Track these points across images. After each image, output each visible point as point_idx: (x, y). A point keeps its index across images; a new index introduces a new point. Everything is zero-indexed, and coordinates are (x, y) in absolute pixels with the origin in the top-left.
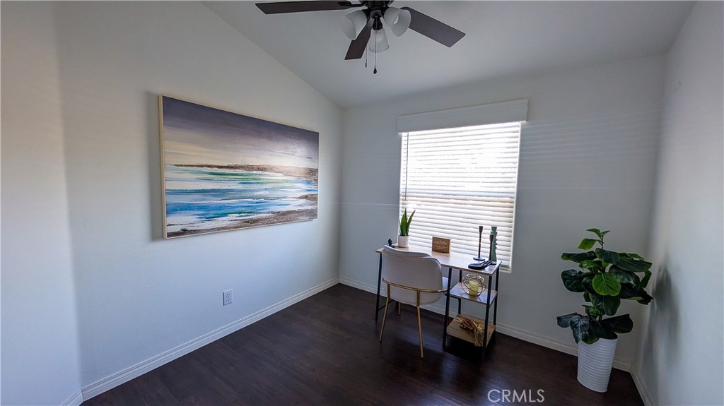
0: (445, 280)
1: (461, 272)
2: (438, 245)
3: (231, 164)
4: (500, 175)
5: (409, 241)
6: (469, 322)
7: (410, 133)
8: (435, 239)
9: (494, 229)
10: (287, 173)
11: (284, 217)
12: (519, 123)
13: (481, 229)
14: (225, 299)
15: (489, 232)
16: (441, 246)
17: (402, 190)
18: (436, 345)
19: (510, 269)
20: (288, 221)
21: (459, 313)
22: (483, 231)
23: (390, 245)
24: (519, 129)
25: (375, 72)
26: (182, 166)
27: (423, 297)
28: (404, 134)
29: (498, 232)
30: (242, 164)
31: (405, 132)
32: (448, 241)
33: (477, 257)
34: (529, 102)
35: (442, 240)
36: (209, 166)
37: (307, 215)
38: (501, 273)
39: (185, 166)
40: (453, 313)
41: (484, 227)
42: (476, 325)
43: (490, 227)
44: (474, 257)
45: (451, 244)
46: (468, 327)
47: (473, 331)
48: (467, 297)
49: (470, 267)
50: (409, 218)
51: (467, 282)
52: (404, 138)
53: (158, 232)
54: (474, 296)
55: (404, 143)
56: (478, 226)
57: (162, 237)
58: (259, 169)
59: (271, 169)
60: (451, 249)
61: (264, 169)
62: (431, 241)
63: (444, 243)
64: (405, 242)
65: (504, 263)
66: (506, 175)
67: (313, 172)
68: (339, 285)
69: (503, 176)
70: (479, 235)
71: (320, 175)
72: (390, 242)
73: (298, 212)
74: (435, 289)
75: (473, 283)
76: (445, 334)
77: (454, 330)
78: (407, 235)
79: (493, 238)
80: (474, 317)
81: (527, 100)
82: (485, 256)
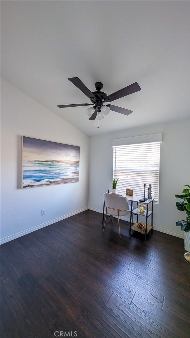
0: (130, 206)
1: (138, 203)
2: (128, 192)
3: (46, 160)
4: (153, 163)
5: (116, 191)
6: (141, 225)
7: (117, 146)
8: (127, 190)
9: (150, 185)
10: (67, 163)
11: (65, 181)
12: (159, 142)
13: (145, 185)
14: (43, 213)
15: (148, 187)
16: (130, 193)
17: (114, 170)
18: (127, 234)
19: (158, 203)
20: (67, 182)
21: (138, 221)
22: (146, 186)
23: (108, 192)
24: (159, 145)
25: (98, 127)
26: (29, 161)
27: (121, 213)
28: (114, 147)
29: (152, 187)
30: (50, 160)
31: (115, 146)
32: (132, 191)
33: (144, 197)
34: (163, 134)
35: (130, 190)
36: (38, 161)
37: (75, 180)
38: (154, 204)
39: (30, 161)
40: (134, 221)
41: (146, 184)
42: (144, 226)
43: (149, 185)
44: (142, 197)
45: (134, 192)
46: (140, 226)
47: (142, 228)
48: (140, 214)
49: (139, 201)
50: (116, 181)
51: (140, 208)
52: (114, 148)
53: (20, 186)
54: (142, 213)
55: (114, 150)
56: (144, 184)
57: (21, 188)
58: (56, 162)
59: (61, 162)
60: (134, 194)
61: (58, 162)
62: (125, 191)
63: (131, 191)
64: (115, 191)
65: (155, 200)
66: (156, 163)
67: (78, 162)
68: (88, 210)
69: (154, 164)
70: (144, 188)
71: (80, 164)
72: (108, 191)
73: (71, 179)
74: (125, 210)
75: (142, 208)
76: (130, 229)
77: (134, 228)
78: (116, 188)
79: (150, 189)
80: (143, 223)
81: (162, 133)
82: (147, 197)
